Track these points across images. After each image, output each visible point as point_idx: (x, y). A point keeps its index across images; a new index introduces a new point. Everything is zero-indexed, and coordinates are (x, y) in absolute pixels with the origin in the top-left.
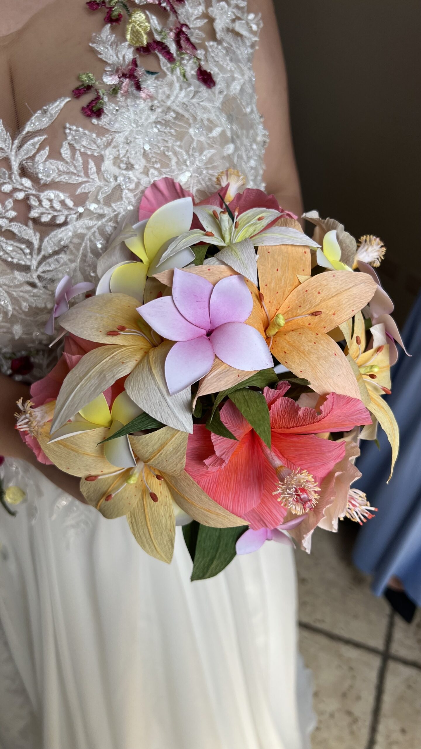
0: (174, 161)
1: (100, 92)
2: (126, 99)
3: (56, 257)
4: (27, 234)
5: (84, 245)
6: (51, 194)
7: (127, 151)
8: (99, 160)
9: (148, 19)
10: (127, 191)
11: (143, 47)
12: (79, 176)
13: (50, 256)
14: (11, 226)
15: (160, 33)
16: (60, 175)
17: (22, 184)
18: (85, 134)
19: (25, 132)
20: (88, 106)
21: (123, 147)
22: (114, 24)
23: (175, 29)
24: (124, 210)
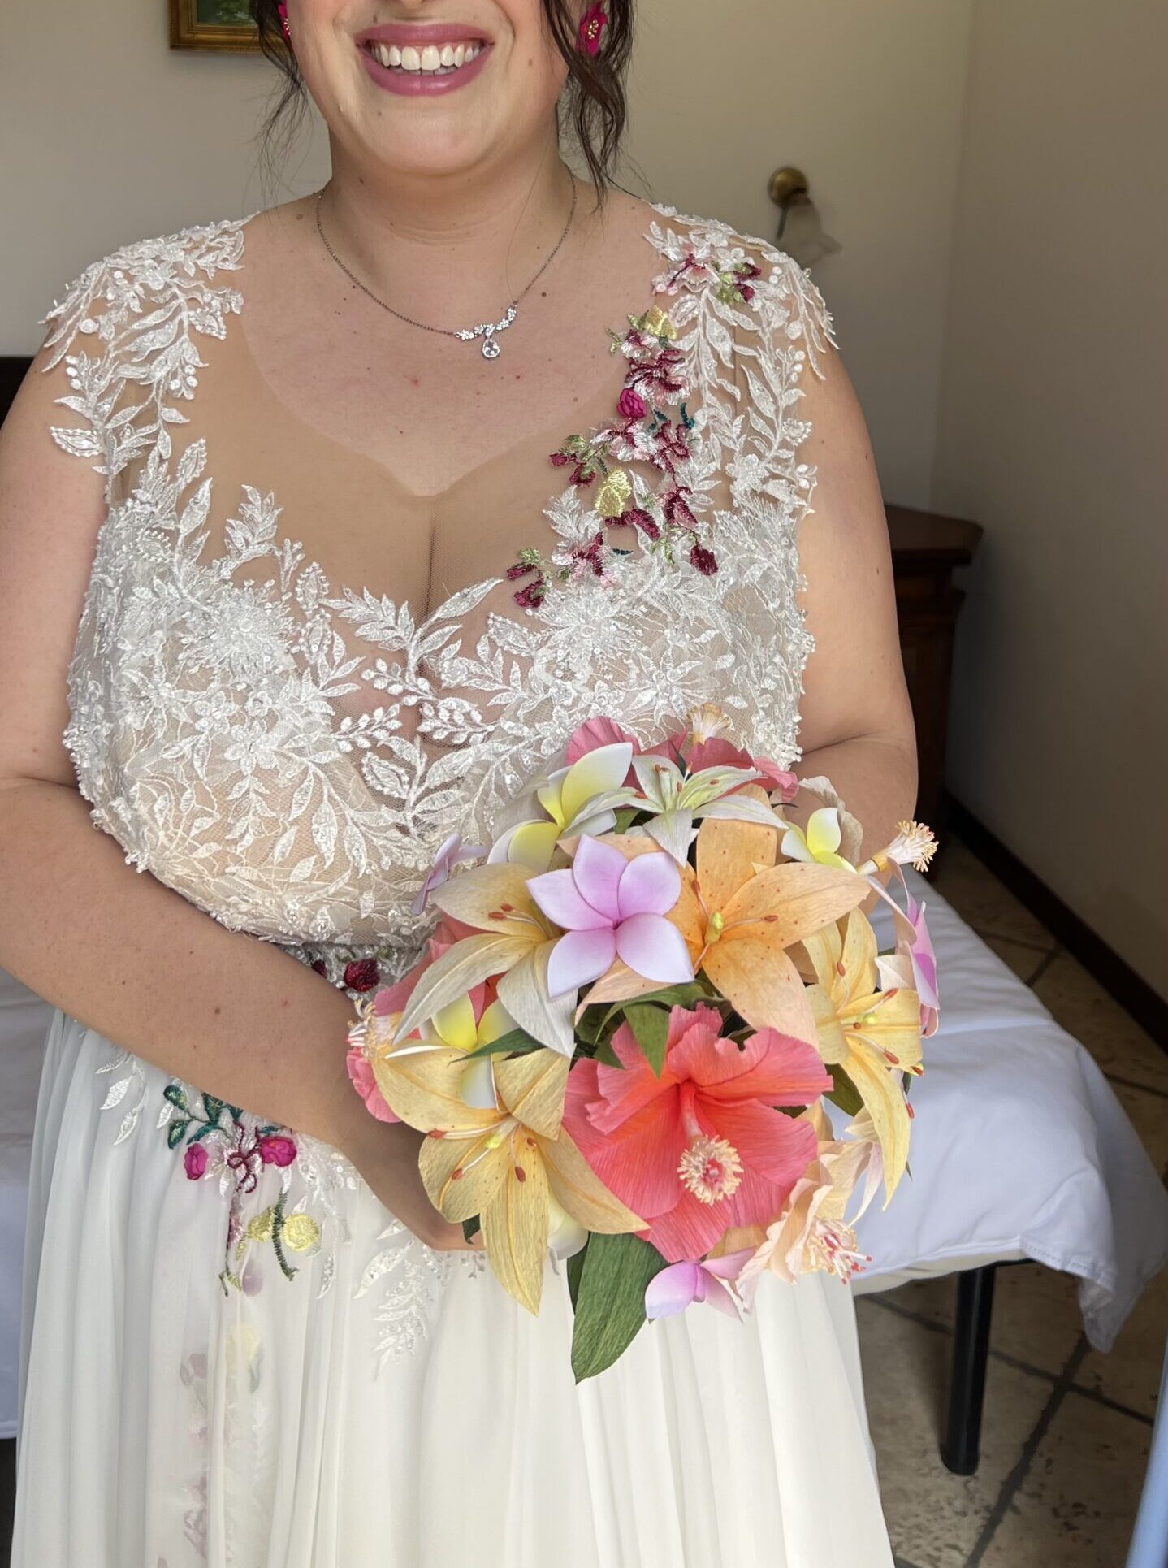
0: (635, 671)
1: (544, 574)
2: (579, 585)
3: (444, 792)
4: (410, 753)
5: (487, 777)
6: (451, 702)
7: (568, 654)
8: (527, 663)
9: (630, 481)
10: (559, 708)
11: (615, 518)
12: (495, 681)
13: (437, 789)
14: (390, 741)
15: (644, 499)
16: (470, 679)
17: (417, 686)
18: (513, 628)
19: (434, 618)
20: (523, 592)
21: (563, 648)
22: (582, 485)
23: (668, 495)
24: (552, 734)
